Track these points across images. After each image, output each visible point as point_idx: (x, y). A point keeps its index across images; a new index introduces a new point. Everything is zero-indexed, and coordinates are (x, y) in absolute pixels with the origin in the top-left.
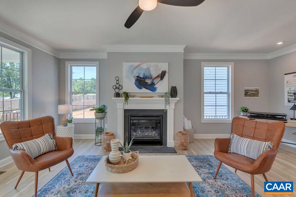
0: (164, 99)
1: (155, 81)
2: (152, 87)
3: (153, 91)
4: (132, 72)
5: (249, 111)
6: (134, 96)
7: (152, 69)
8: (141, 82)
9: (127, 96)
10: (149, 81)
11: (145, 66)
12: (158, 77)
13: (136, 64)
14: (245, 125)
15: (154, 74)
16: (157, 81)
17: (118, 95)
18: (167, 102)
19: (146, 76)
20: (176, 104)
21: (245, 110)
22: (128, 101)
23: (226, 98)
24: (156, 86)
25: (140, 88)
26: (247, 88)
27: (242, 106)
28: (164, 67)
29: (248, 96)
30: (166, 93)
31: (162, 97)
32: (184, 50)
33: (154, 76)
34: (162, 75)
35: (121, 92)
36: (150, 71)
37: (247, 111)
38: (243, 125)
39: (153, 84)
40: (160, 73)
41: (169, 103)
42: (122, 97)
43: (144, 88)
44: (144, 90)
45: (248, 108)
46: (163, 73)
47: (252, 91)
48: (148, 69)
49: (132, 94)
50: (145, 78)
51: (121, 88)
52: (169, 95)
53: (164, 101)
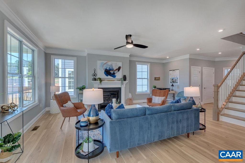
0: (120, 82)
1: (115, 72)
2: (113, 75)
3: (114, 77)
4: (103, 66)
5: (156, 87)
6: (104, 80)
7: (113, 65)
8: (108, 72)
9: (101, 80)
10: (112, 72)
11: (110, 63)
12: (117, 70)
13: (105, 62)
14: (157, 92)
15: (115, 68)
16: (116, 72)
17: (95, 79)
18: (122, 84)
19: (111, 69)
20: (126, 84)
21: (155, 87)
22: (102, 83)
23: (147, 81)
24: (116, 75)
25: (107, 76)
26: (155, 76)
27: (153, 85)
28: (120, 64)
29: (156, 80)
30: (121, 79)
31: (119, 80)
32: (130, 56)
33: (115, 69)
34: (119, 69)
35: (97, 77)
36: (112, 67)
37: (156, 88)
38: (156, 92)
39: (114, 73)
40: (118, 67)
41: (123, 84)
42: (98, 81)
43: (109, 75)
44: (109, 77)
45: (156, 86)
46: (119, 68)
47: (157, 77)
48: (112, 65)
49: (103, 79)
50: (110, 70)
51: (96, 75)
52: (123, 79)
53: (121, 83)
